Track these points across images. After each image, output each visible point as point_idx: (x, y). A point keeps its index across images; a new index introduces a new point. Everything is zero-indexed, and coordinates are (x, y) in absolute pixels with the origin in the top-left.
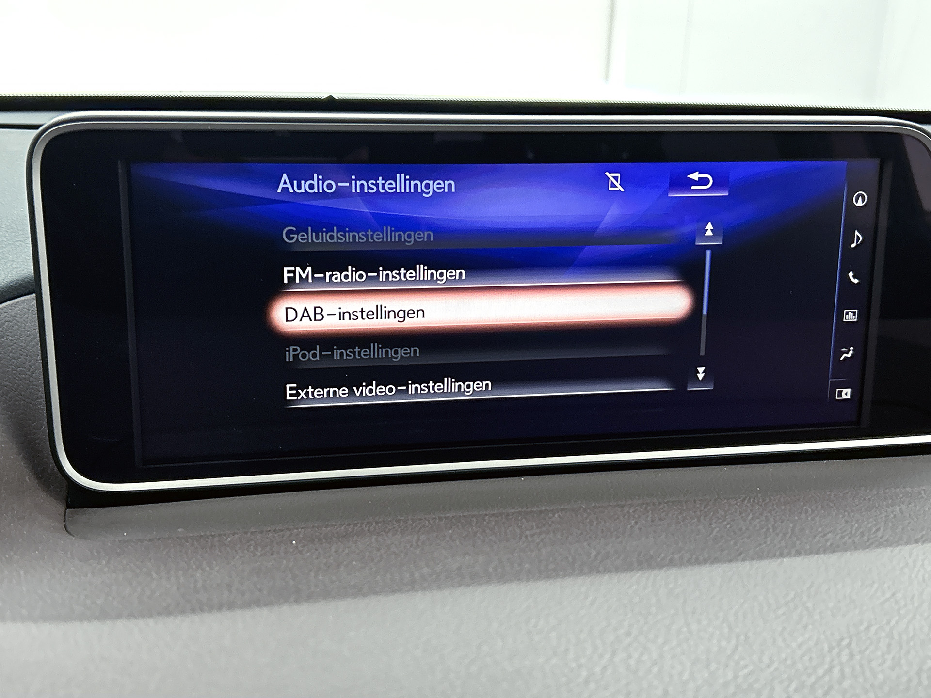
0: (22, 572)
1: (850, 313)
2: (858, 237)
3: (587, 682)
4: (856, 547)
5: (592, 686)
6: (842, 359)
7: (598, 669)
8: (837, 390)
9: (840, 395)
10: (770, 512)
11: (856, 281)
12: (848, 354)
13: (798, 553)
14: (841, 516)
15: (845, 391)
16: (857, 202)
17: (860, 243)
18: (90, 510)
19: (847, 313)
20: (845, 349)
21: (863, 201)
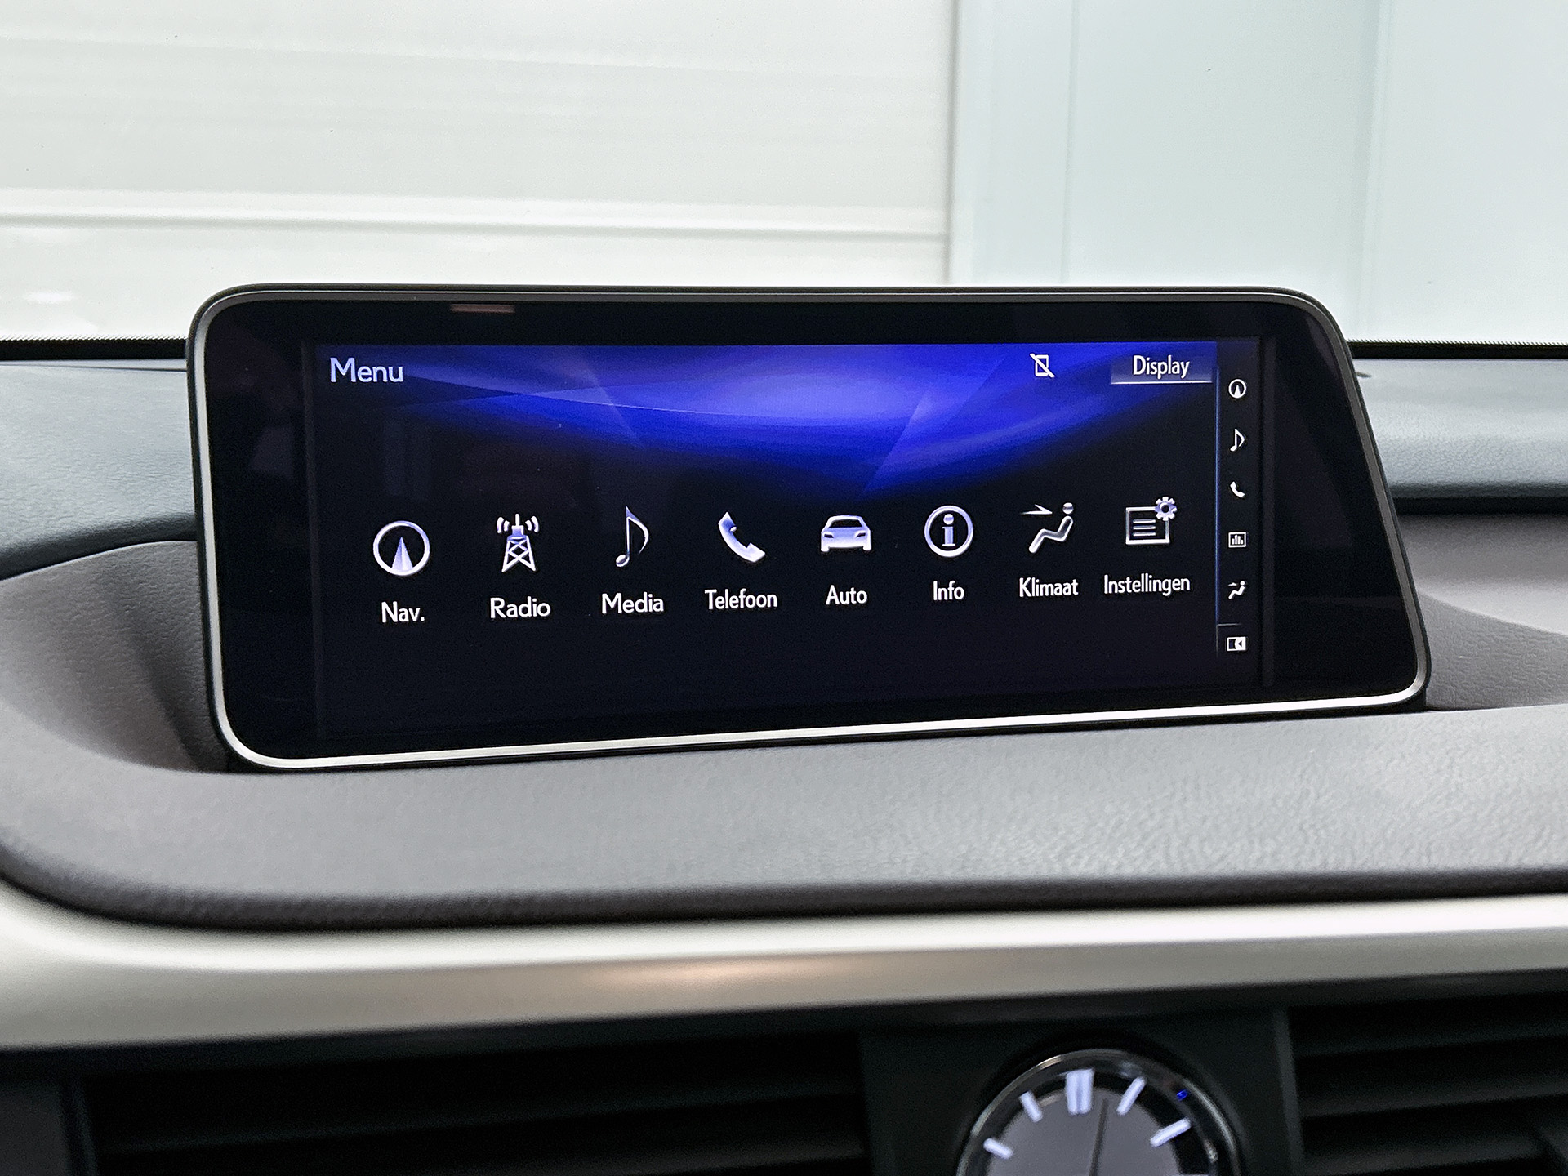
1: (1236, 537)
2: (1238, 437)
6: (1230, 597)
8: (1228, 639)
9: (1232, 645)
11: (1241, 495)
12: (1238, 590)
15: (1238, 640)
16: (1234, 392)
17: (1242, 446)
19: (1233, 537)
20: (1234, 584)
21: (1241, 392)
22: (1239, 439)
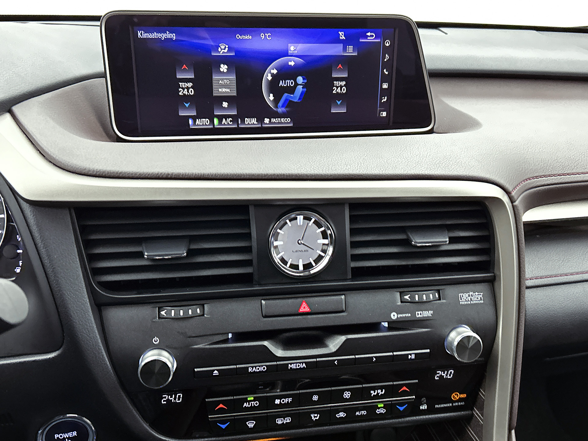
6: (382, 101)
9: (382, 115)
11: (387, 73)
12: (385, 99)
16: (386, 44)
17: (388, 59)
19: (384, 85)
20: (383, 98)
21: (389, 44)
22: (387, 57)
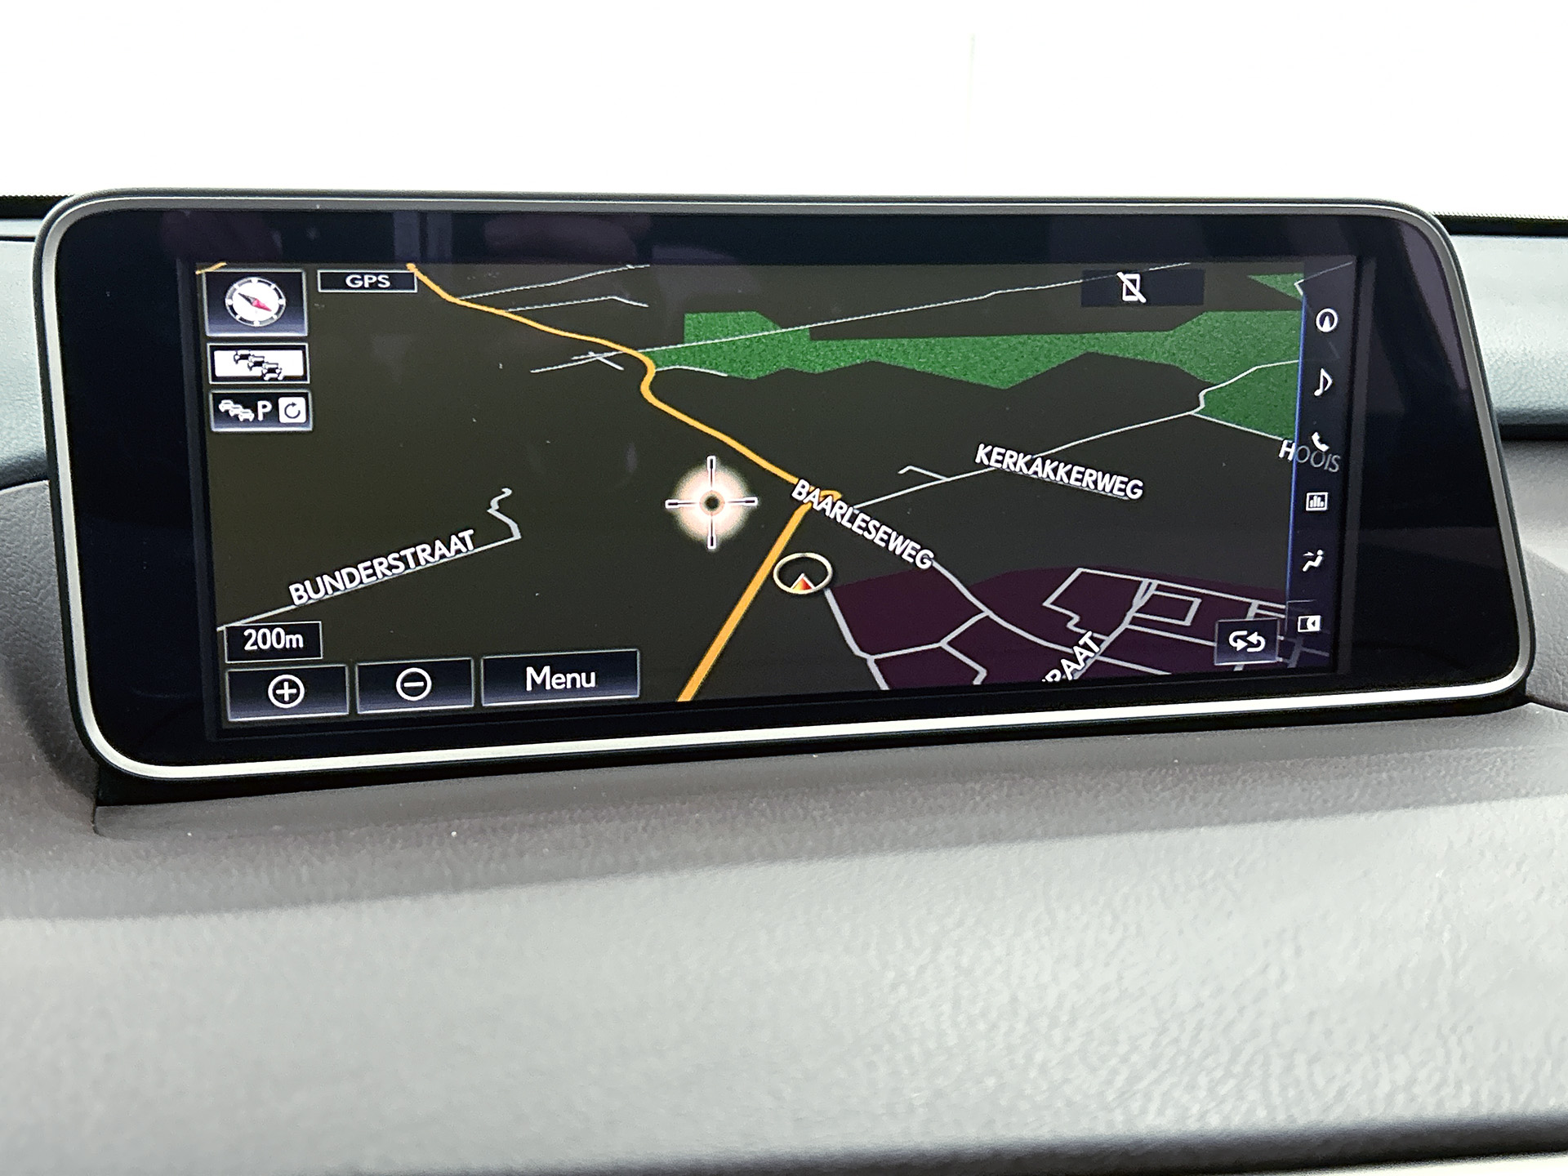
0: (28, 872)
1: (1315, 498)
2: (1325, 378)
3: (894, 987)
4: (1311, 814)
5: (903, 990)
6: (1305, 569)
7: (912, 971)
8: (1300, 618)
9: (1304, 626)
10: (1190, 783)
11: (1324, 448)
12: (1314, 561)
13: (1225, 822)
14: (1296, 784)
15: (1311, 619)
16: (1322, 325)
17: (1329, 389)
18: (134, 808)
19: (1312, 498)
20: (1310, 554)
21: (1332, 324)
22: (1326, 381)
